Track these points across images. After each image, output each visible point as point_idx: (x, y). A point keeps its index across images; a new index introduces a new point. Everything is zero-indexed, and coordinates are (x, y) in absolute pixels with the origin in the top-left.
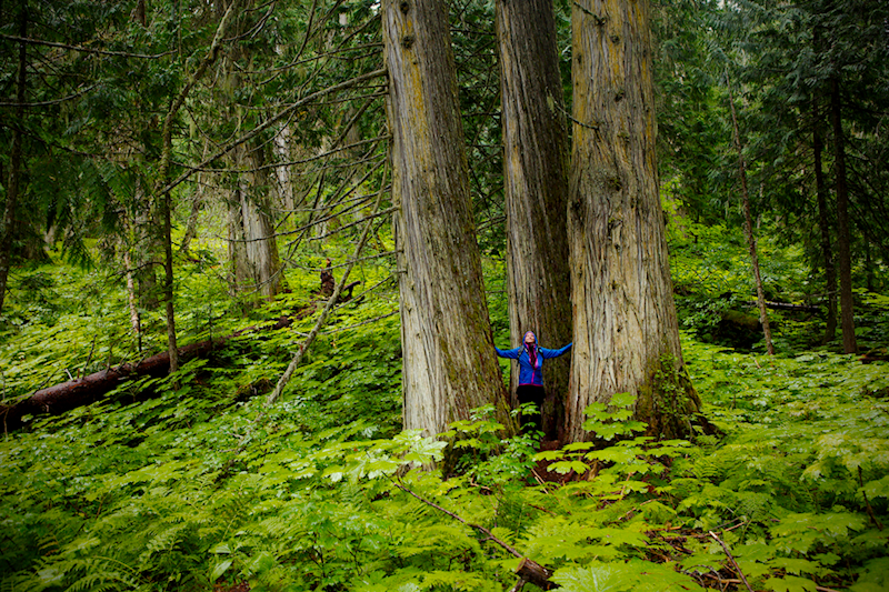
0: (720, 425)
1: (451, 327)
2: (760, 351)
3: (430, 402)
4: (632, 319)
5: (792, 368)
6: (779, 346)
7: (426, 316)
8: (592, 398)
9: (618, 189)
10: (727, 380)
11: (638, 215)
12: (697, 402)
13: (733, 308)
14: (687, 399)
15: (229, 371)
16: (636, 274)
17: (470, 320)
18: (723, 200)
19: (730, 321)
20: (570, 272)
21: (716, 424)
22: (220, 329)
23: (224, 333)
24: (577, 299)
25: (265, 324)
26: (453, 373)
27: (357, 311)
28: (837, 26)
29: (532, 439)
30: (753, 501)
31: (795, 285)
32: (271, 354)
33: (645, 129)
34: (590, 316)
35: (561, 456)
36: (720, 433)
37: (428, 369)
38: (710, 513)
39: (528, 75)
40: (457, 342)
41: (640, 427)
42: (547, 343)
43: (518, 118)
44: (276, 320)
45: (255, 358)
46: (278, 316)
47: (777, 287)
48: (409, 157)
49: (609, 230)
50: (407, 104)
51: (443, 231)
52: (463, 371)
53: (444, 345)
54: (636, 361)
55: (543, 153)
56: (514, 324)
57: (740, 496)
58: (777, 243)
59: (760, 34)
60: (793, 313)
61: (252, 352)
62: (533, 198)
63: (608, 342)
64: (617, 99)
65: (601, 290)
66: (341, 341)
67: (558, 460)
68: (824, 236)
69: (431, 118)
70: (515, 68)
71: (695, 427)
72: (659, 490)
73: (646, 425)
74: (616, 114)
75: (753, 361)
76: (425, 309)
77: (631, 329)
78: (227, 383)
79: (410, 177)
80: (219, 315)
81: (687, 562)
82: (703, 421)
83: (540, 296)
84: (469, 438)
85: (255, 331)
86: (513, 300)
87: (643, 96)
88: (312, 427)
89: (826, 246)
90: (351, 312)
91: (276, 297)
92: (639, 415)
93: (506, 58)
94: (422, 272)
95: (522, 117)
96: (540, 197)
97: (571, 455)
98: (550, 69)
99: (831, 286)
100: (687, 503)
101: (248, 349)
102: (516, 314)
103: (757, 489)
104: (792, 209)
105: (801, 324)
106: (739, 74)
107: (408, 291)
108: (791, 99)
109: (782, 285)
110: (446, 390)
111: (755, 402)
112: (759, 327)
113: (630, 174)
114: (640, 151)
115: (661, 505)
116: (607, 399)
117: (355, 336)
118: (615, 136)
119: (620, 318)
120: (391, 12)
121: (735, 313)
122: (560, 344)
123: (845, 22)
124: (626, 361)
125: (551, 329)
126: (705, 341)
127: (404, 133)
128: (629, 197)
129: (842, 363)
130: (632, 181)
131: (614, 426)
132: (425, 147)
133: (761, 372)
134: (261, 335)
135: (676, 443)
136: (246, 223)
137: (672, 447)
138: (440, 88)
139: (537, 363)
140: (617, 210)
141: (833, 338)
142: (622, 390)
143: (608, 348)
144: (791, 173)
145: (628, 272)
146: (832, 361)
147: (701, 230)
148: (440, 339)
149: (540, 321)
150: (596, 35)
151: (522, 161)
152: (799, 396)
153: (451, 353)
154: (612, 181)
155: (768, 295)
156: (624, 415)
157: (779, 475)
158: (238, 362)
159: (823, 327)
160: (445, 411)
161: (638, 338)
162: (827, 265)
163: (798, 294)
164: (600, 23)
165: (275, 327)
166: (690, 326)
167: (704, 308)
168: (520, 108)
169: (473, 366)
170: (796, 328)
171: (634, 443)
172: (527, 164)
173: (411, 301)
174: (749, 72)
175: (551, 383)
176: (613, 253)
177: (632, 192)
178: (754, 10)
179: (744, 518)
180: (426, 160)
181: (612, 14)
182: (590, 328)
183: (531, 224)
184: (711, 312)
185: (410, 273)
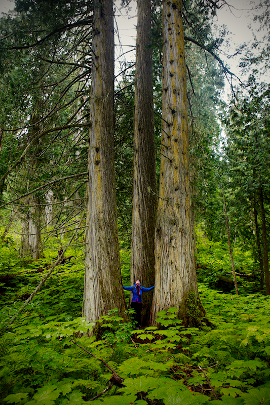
0: (213, 322)
1: (105, 276)
2: (233, 293)
3: (94, 307)
4: (178, 277)
5: (246, 301)
6: (241, 291)
7: (95, 270)
8: (161, 309)
9: (175, 224)
10: (219, 304)
11: (182, 235)
12: (204, 312)
13: (224, 275)
14: (199, 311)
15: (13, 289)
16: (180, 259)
17: (113, 274)
18: (220, 232)
19: (222, 281)
20: (155, 257)
21: (212, 322)
22: (13, 271)
23: (14, 273)
24: (157, 267)
25: (32, 270)
26: (104, 295)
27: (71, 268)
28: (260, 170)
29: (132, 324)
30: (222, 354)
31: (248, 267)
32: (33, 283)
33: (187, 202)
34: (161, 275)
35: (143, 332)
36: (213, 325)
37: (94, 293)
38: (205, 359)
39: (144, 179)
40: (107, 282)
41: (179, 322)
42: (145, 285)
43: (139, 195)
44: (37, 269)
45: (26, 284)
46: (38, 268)
47: (241, 267)
48: (94, 206)
49: (171, 240)
50: (95, 186)
51: (104, 237)
52: (108, 294)
53: (101, 283)
54: (179, 294)
55: (148, 209)
56: (132, 277)
57: (216, 352)
58: (241, 250)
59: (234, 171)
60: (247, 278)
61: (25, 281)
62: (143, 226)
63: (168, 286)
64: (176, 190)
65: (166, 264)
66: (63, 280)
67: (142, 333)
68: (259, 248)
69: (104, 192)
70: (139, 176)
71: (203, 323)
72: (184, 349)
73: (182, 321)
74: (175, 196)
75: (230, 297)
76: (95, 268)
77: (177, 281)
78: (12, 294)
79: (93, 214)
80: (13, 265)
81: (190, 381)
82: (206, 321)
83: (143, 266)
84: (108, 323)
85: (27, 273)
86: (132, 267)
87: (186, 189)
88: (44, 315)
89: (259, 252)
90: (69, 268)
91: (39, 260)
92: (180, 316)
93: (136, 172)
94: (95, 253)
95: (140, 195)
96: (145, 226)
97: (148, 332)
98: (152, 177)
99: (262, 268)
100: (195, 355)
101: (24, 280)
102: (133, 272)
103: (224, 349)
104: (247, 237)
105: (251, 283)
106: (226, 184)
107: (89, 260)
108: (244, 195)
109: (243, 267)
110: (101, 302)
111: (229, 314)
112: (233, 283)
113: (180, 219)
114: (184, 210)
115: (184, 355)
116: (167, 309)
117: (69, 278)
118: (174, 204)
119: (173, 276)
120: (92, 151)
121: (224, 277)
122: (150, 286)
123: (263, 168)
124: (175, 294)
125: (147, 280)
126: (212, 288)
127: (93, 197)
128: (179, 228)
129: (265, 299)
130: (180, 222)
131: (169, 321)
132: (100, 203)
133: (233, 302)
134: (30, 275)
135: (192, 329)
136: (30, 228)
137: (192, 330)
138: (108, 181)
139: (140, 293)
140: (174, 233)
141: (263, 289)
142: (173, 306)
143: (168, 288)
144: (246, 223)
145: (177, 258)
146: (261, 298)
147: (212, 243)
148: (100, 281)
149: (142, 276)
150: (169, 166)
151: (139, 212)
152: (247, 312)
153: (104, 286)
154: (173, 221)
155: (237, 271)
156: (173, 316)
157: (233, 344)
158: (18, 286)
159: (259, 284)
160: (100, 311)
161: (180, 285)
162: (260, 260)
163: (249, 271)
164: (171, 161)
165: (36, 272)
166: (206, 282)
167: (212, 274)
168: (140, 191)
169: (113, 293)
170: (248, 284)
171: (175, 328)
172: (141, 213)
173: (90, 264)
174: (229, 184)
175: (146, 302)
176: (171, 250)
177: (180, 226)
178: (231, 162)
179: (217, 362)
180: (100, 208)
181: (175, 158)
182: (162, 279)
183: (141, 237)
184: (214, 277)
185: (90, 252)
